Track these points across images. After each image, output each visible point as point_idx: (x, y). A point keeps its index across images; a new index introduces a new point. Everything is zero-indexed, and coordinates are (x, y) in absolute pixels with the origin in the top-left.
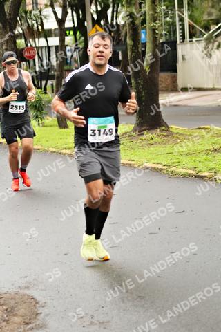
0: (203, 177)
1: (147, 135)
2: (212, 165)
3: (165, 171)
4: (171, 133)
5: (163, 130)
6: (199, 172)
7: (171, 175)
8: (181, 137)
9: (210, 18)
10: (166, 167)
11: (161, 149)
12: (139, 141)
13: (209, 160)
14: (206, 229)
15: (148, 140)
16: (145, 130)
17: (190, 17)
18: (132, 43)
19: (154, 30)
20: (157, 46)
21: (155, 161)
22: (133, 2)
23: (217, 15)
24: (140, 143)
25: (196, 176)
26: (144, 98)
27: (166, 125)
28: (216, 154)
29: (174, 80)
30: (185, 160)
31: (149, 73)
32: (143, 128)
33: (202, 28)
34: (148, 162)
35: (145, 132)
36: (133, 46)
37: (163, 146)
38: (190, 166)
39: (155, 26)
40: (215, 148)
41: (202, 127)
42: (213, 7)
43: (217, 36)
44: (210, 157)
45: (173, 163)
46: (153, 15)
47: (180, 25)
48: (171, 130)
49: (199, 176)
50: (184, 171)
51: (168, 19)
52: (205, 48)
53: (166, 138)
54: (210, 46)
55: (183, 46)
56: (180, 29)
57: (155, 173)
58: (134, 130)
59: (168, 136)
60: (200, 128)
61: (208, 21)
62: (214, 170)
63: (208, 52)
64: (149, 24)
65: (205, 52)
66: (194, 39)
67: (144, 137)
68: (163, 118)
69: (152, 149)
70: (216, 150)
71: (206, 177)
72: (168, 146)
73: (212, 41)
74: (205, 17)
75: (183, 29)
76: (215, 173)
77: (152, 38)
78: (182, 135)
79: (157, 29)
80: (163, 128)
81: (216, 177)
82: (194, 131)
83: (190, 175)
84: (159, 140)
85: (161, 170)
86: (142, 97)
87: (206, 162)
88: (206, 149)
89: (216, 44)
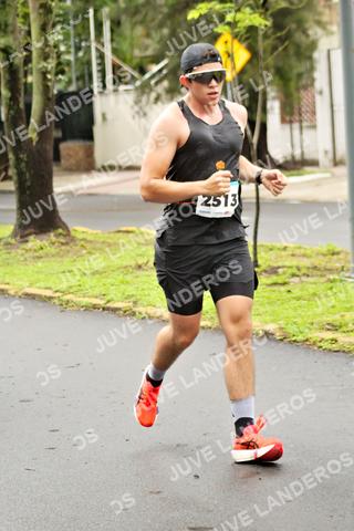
0: (115, 310)
1: (34, 242)
2: (130, 290)
3: (56, 301)
4: (73, 239)
5: (60, 234)
6: (108, 302)
7: (65, 306)
8: (88, 246)
9: (143, 55)
10: (57, 294)
11: (55, 265)
12: (20, 251)
13: (127, 283)
14: (112, 393)
15: (35, 251)
16: (30, 234)
17: (115, 51)
18: (9, 95)
19: (44, 74)
20: (49, 99)
21: (42, 284)
22: (10, 28)
23: (154, 50)
24: (22, 255)
25: (104, 309)
26: (28, 184)
27: (65, 227)
28: (139, 273)
29: (90, 153)
30: (89, 282)
31: (38, 142)
32: (27, 232)
33: (134, 69)
34: (31, 285)
35: (32, 238)
36: (11, 99)
37: (59, 259)
38: (97, 291)
39: (46, 68)
40: (140, 263)
41: (124, 229)
42: (148, 35)
43: (157, 83)
44: (129, 278)
45: (71, 287)
46: (42, 49)
47: (99, 64)
48: (73, 233)
49: (108, 309)
50: (85, 301)
51: (81, 54)
52: (137, 102)
53: (63, 248)
54: (144, 98)
55: (104, 98)
56: (99, 71)
57: (41, 304)
58: (14, 235)
59: (67, 244)
60: (119, 232)
61: (142, 58)
62: (133, 299)
63: (141, 108)
64: (36, 64)
65: (136, 108)
66: (122, 88)
67: (29, 245)
68: (60, 214)
69: (40, 264)
70: (140, 267)
71: (120, 309)
72: (67, 260)
73: (147, 90)
74: (137, 53)
75: (103, 72)
76: (135, 303)
77: (41, 87)
78: (91, 242)
79: (49, 73)
80: (60, 231)
81: (134, 309)
82: (112, 235)
83: (95, 307)
84: (53, 250)
85: (50, 298)
86: (26, 181)
87: (122, 286)
88: (125, 264)
89: (153, 95)
